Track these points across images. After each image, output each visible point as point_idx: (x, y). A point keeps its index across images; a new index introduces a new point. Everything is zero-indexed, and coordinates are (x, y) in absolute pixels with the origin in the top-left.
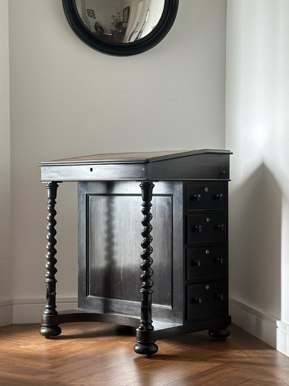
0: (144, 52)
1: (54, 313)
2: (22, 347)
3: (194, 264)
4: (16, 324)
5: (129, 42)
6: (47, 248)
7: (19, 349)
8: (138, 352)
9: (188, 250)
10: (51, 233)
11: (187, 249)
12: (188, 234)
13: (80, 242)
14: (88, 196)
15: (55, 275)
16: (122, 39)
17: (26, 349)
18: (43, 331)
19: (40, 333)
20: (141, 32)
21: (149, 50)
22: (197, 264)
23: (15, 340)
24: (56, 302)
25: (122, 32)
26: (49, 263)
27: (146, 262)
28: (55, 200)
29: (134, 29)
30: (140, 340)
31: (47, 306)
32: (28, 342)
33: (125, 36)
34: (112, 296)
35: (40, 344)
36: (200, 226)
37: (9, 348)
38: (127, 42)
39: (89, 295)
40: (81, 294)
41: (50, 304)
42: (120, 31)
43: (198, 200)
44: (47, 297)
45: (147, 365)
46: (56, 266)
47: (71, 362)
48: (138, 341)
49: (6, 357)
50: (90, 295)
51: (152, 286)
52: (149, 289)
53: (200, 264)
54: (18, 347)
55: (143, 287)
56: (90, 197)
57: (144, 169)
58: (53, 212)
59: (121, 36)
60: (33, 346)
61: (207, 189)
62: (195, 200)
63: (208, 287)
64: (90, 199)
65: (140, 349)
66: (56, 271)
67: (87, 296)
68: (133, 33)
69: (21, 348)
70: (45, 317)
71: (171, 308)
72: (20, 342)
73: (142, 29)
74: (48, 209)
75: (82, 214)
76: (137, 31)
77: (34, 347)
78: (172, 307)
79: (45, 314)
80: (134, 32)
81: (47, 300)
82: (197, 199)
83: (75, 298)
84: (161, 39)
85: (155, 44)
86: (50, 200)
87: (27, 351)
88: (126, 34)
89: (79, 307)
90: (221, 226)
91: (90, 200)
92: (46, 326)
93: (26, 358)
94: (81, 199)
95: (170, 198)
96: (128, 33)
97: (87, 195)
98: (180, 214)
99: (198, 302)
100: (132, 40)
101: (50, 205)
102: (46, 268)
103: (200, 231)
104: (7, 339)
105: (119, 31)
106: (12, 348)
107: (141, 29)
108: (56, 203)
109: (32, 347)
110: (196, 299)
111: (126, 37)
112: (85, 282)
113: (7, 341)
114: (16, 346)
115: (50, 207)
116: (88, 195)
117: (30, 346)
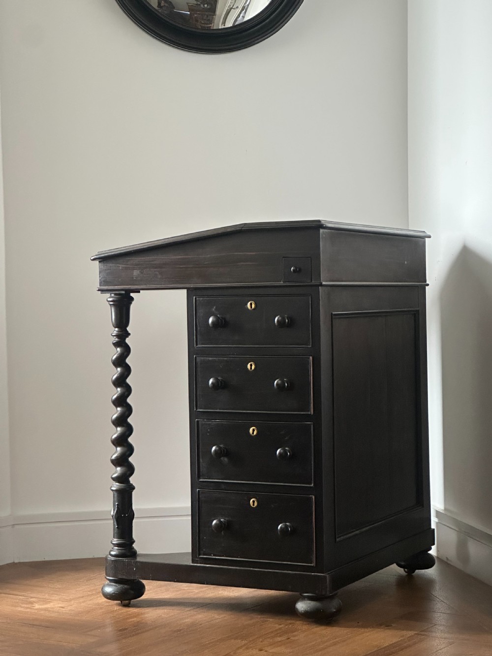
0: (253, 45)
2: (37, 606)
4: (19, 563)
5: (223, 27)
7: (33, 611)
16: (211, 21)
17: (46, 610)
20: (245, 9)
21: (261, 43)
23: (23, 594)
25: (208, 7)
29: (231, 3)
32: (47, 596)
33: (215, 15)
35: (71, 600)
37: (14, 608)
38: (220, 28)
42: (206, 6)
45: (280, 636)
47: (134, 633)
49: (9, 626)
54: (29, 606)
59: (207, 16)
60: (58, 604)
68: (230, 10)
69: (36, 609)
72: (32, 598)
73: (248, 3)
76: (237, 7)
77: (60, 605)
80: (232, 8)
84: (284, 23)
85: (274, 30)
87: (47, 614)
88: (218, 12)
96: (221, 10)
100: (229, 24)
104: (7, 591)
105: (204, 6)
106: (20, 609)
107: (245, 4)
109: (56, 605)
111: (216, 18)
113: (7, 595)
114: (26, 604)
117: (52, 604)
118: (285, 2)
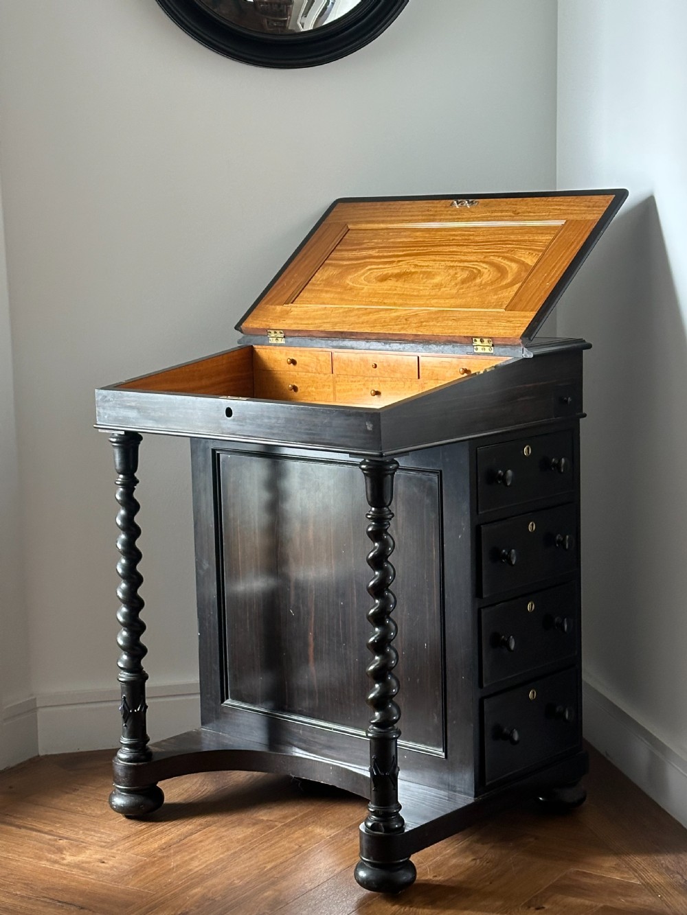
1: (143, 757)
2: (68, 858)
3: (498, 642)
6: (118, 596)
7: (62, 869)
8: (364, 884)
9: (483, 612)
10: (127, 559)
11: (482, 610)
12: (484, 572)
13: (201, 568)
14: (219, 454)
15: (143, 662)
17: (79, 866)
18: (119, 801)
19: (112, 806)
22: (507, 644)
23: (49, 828)
24: (146, 695)
26: (125, 633)
27: (381, 660)
28: (136, 475)
30: (371, 858)
31: (125, 740)
32: (81, 835)
34: (286, 706)
35: (112, 843)
36: (513, 551)
37: (36, 863)
39: (227, 698)
40: (208, 694)
41: (132, 735)
43: (509, 484)
44: (124, 717)
46: (143, 639)
48: (364, 859)
50: (230, 699)
51: (396, 721)
52: (391, 730)
53: (515, 646)
54: (57, 857)
55: (375, 724)
56: (222, 456)
57: (371, 425)
58: (131, 506)
60: (96, 853)
61: (528, 449)
62: (499, 482)
63: (533, 693)
64: (223, 461)
65: (371, 878)
66: (143, 651)
67: (223, 701)
69: (67, 865)
70: (120, 768)
71: (444, 754)
72: (61, 837)
74: (118, 497)
75: (203, 497)
78: (445, 751)
79: (122, 760)
81: (125, 726)
82: (505, 482)
83: (192, 684)
86: (121, 476)
87: (81, 875)
89: (203, 724)
90: (564, 538)
91: (223, 465)
92: (125, 789)
93: (82, 908)
94: (201, 459)
95: (435, 478)
97: (214, 451)
98: (463, 524)
99: (510, 737)
101: (121, 489)
102: (121, 646)
103: (514, 563)
108: (138, 482)
109: (94, 856)
110: (505, 730)
112: (218, 666)
113: (29, 832)
114: (54, 852)
115: (122, 494)
116: (217, 452)
117: (88, 852)
118: (381, 3)
